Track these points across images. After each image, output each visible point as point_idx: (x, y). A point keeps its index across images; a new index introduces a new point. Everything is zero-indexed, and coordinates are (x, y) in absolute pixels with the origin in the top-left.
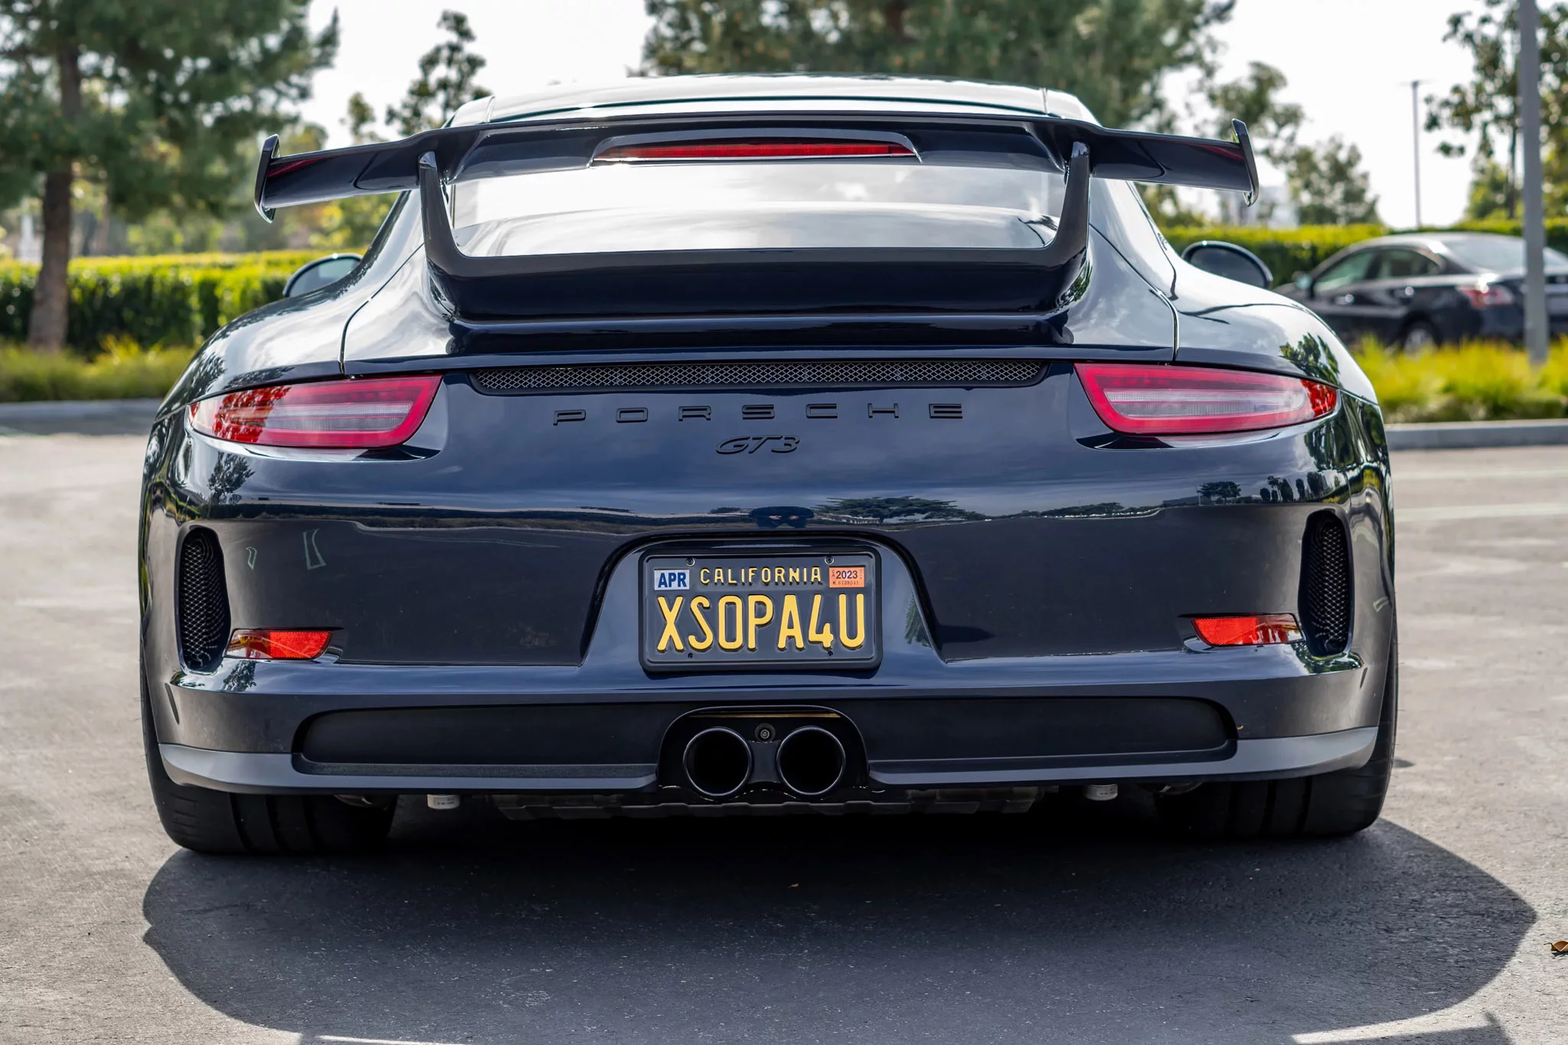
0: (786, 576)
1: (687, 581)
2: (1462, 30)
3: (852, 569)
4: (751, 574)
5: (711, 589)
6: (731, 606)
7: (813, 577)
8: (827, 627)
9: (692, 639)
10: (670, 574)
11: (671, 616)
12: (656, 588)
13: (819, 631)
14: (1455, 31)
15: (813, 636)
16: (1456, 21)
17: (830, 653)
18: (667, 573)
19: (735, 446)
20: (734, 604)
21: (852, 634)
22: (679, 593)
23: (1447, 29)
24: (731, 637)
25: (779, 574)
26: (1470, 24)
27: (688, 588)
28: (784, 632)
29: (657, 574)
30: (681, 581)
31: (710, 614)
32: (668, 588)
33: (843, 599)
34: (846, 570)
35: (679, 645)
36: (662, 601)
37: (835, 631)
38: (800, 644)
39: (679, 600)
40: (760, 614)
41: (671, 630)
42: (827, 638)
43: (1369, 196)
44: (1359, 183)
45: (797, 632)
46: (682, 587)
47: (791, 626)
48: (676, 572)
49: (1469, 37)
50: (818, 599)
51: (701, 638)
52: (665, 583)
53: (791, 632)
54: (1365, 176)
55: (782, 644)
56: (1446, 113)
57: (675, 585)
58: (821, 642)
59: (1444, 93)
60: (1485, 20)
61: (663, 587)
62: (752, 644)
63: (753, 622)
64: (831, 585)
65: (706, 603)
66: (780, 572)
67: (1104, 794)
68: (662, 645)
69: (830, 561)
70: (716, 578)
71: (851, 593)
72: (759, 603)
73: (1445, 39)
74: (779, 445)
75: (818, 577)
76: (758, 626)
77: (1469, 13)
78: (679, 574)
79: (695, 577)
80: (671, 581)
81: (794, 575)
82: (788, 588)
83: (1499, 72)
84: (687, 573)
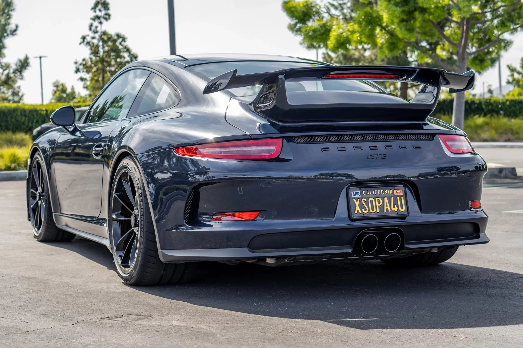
0: (384, 192)
1: (360, 194)
2: (86, 41)
3: (399, 190)
4: (375, 192)
5: (367, 196)
6: (371, 201)
7: (391, 192)
8: (396, 206)
9: (363, 210)
10: (355, 193)
11: (357, 204)
12: (352, 197)
13: (394, 207)
14: (84, 41)
15: (393, 208)
16: (84, 38)
17: (397, 213)
18: (354, 192)
19: (372, 157)
20: (372, 200)
21: (402, 208)
22: (358, 198)
23: (82, 40)
24: (373, 210)
25: (382, 192)
26: (88, 39)
27: (360, 196)
28: (386, 208)
29: (352, 193)
30: (358, 194)
31: (367, 203)
32: (355, 196)
33: (398, 198)
34: (398, 190)
35: (360, 212)
36: (354, 200)
37: (398, 207)
38: (390, 211)
39: (359, 199)
40: (379, 203)
41: (358, 208)
42: (396, 209)
43: (20, 94)
44: (17, 90)
45: (388, 207)
46: (359, 196)
47: (387, 206)
48: (357, 192)
49: (88, 43)
50: (392, 198)
51: (366, 210)
52: (354, 195)
53: (387, 208)
54: (19, 87)
55: (385, 211)
56: (81, 67)
57: (357, 196)
58: (395, 210)
59: (80, 61)
60: (93, 38)
61: (354, 196)
62: (378, 211)
63: (378, 205)
64: (395, 195)
65: (366, 200)
66: (382, 191)
67: (435, 251)
68: (356, 212)
69: (394, 188)
70: (367, 193)
71: (400, 197)
72: (378, 200)
73: (80, 44)
74: (383, 156)
75: (392, 192)
76: (379, 206)
77: (88, 36)
78: (358, 192)
79: (362, 193)
80: (356, 194)
81: (386, 192)
82: (385, 195)
83: (99, 55)
84: (359, 192)
